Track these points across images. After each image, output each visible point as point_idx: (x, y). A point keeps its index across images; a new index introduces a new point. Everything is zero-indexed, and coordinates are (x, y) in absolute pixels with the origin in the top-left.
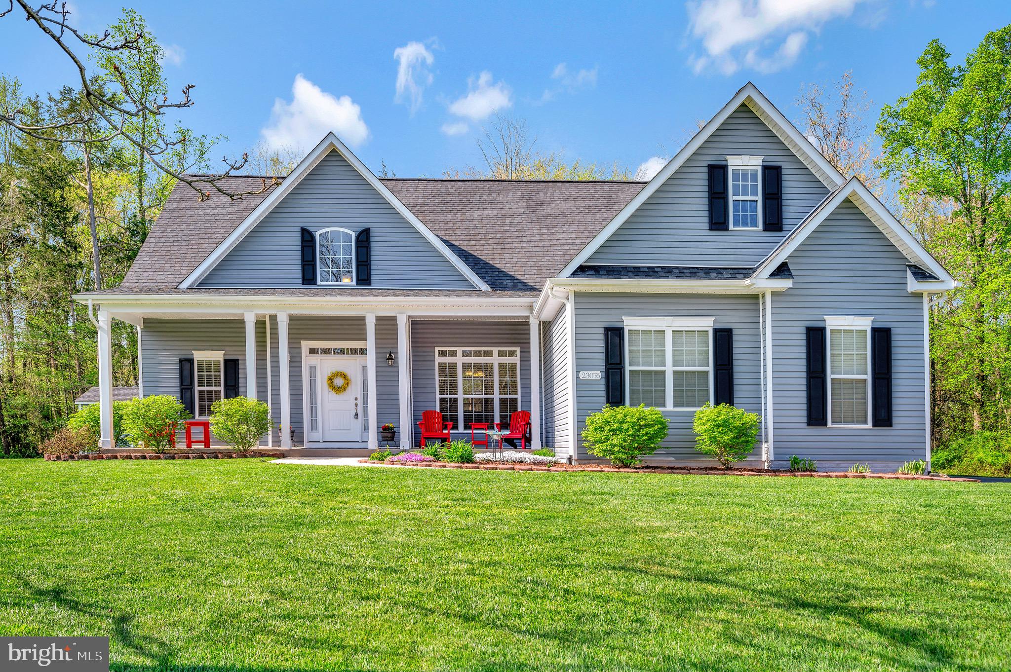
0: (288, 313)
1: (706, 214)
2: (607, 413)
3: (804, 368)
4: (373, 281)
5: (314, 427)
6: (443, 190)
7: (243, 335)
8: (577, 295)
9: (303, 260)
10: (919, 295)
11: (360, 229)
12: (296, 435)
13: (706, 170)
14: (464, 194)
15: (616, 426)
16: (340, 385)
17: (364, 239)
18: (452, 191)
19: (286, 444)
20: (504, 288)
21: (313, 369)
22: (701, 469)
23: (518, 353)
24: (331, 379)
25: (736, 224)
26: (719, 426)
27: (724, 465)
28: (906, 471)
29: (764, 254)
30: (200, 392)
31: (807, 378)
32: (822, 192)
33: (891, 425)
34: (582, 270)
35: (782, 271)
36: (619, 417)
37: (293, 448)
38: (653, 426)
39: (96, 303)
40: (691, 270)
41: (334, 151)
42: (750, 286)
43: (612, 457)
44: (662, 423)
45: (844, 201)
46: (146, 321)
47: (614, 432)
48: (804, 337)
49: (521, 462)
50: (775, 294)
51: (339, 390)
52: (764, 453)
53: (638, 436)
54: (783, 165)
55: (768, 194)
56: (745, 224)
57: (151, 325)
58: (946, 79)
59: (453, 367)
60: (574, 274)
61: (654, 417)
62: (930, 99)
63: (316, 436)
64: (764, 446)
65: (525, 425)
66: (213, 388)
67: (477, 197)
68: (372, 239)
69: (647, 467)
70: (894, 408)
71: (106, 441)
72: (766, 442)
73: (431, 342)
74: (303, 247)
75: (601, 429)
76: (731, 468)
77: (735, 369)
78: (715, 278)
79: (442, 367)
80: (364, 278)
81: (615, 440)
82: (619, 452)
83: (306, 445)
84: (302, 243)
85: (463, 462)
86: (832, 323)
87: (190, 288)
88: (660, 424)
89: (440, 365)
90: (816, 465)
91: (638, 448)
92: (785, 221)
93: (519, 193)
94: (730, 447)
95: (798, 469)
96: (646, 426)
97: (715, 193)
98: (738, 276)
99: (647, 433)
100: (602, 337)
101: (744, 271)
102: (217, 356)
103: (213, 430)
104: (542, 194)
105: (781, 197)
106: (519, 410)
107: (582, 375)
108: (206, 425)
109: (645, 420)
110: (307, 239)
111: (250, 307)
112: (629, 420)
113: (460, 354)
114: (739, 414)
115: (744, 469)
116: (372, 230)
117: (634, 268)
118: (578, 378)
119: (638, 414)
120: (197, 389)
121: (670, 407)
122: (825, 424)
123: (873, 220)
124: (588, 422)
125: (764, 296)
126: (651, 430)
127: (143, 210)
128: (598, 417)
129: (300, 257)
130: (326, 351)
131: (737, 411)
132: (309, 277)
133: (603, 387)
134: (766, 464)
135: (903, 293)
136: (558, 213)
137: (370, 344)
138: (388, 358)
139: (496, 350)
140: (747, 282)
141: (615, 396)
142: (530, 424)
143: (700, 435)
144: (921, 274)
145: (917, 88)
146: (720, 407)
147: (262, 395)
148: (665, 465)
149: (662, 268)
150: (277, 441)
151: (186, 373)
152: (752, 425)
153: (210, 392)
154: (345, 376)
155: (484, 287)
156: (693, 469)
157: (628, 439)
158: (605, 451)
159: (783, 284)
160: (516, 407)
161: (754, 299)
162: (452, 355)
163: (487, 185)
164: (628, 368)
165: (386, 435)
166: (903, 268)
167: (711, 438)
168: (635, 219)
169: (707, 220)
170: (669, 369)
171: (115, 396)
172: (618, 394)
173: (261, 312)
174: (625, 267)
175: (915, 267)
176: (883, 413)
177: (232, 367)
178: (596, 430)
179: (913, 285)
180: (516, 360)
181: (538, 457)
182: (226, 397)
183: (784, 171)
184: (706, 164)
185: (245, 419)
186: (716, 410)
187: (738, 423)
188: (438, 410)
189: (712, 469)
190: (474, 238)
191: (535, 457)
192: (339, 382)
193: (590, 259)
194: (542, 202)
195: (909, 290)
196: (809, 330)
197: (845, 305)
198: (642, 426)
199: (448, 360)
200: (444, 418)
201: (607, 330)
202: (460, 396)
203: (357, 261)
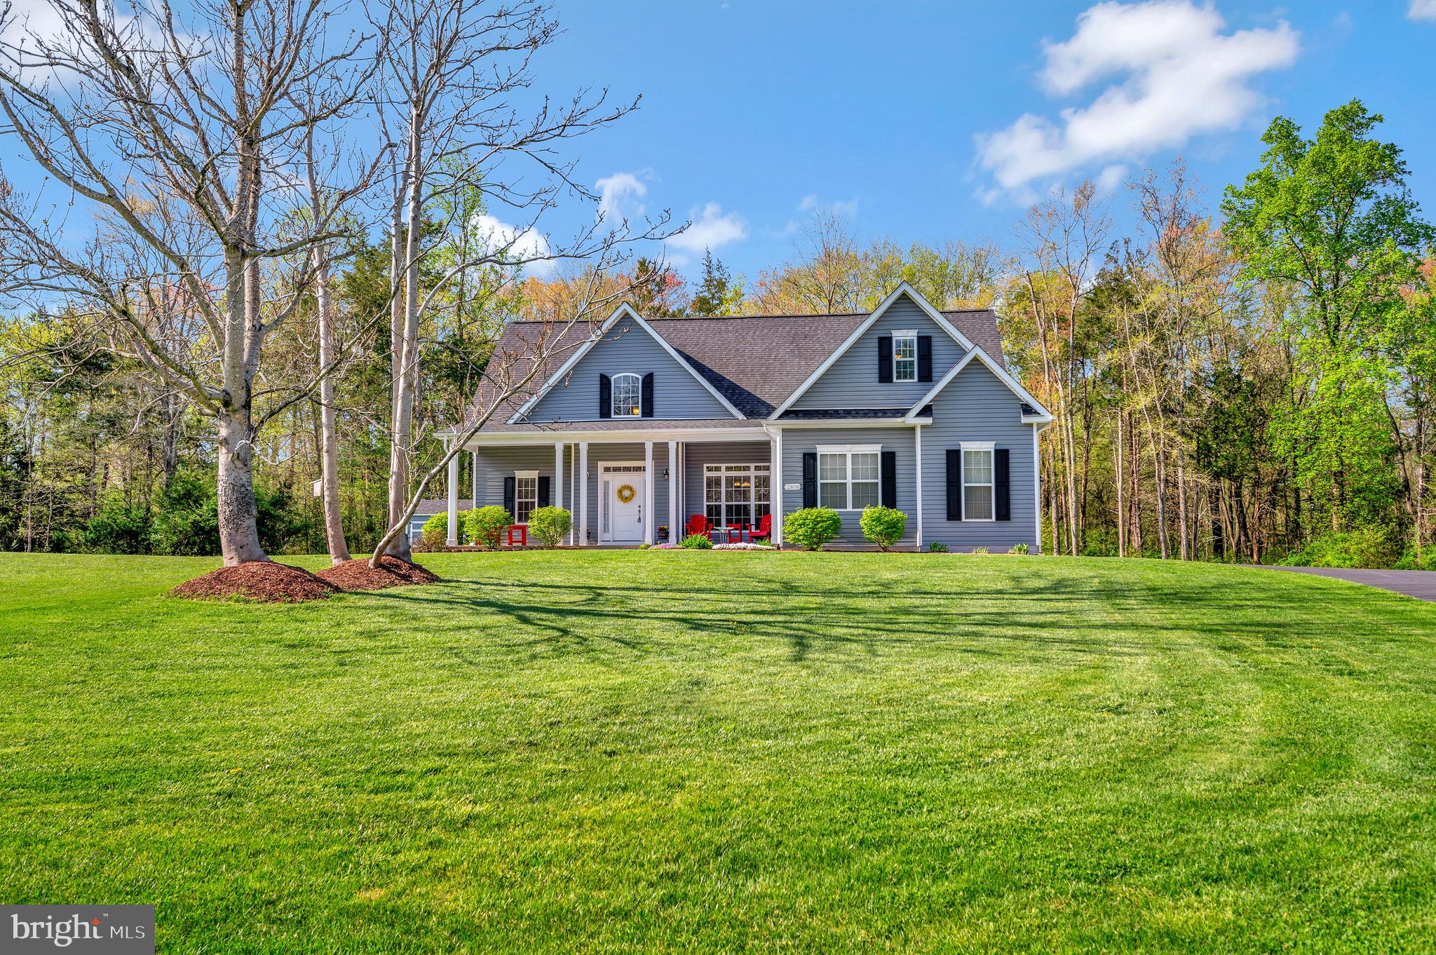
0: (587, 441)
1: (877, 371)
2: (801, 513)
3: (945, 479)
4: (654, 414)
5: (606, 528)
7: (553, 457)
8: (784, 430)
9: (601, 399)
10: (1030, 426)
11: (645, 374)
12: (592, 535)
13: (876, 341)
14: (741, 331)
15: (804, 521)
17: (648, 381)
18: (731, 328)
19: (583, 542)
21: (606, 484)
24: (620, 492)
25: (898, 378)
27: (883, 548)
29: (915, 399)
30: (520, 503)
31: (947, 486)
32: (958, 352)
33: (1009, 519)
34: (787, 414)
35: (926, 411)
36: (808, 515)
37: (589, 543)
40: (864, 412)
41: (627, 314)
42: (906, 422)
43: (799, 543)
44: (834, 520)
45: (972, 360)
46: (482, 449)
48: (945, 457)
50: (923, 427)
51: (626, 499)
52: (918, 540)
53: (816, 529)
54: (933, 335)
55: (922, 356)
56: (905, 377)
57: (485, 452)
59: (718, 481)
60: (781, 417)
61: (836, 515)
63: (608, 536)
66: (529, 500)
67: (751, 333)
68: (654, 381)
70: (1012, 506)
71: (451, 540)
72: (917, 533)
73: (701, 461)
74: (601, 389)
76: (888, 551)
77: (897, 481)
78: (880, 417)
79: (709, 481)
80: (648, 411)
81: (801, 531)
82: (803, 540)
83: (599, 541)
84: (601, 386)
86: (965, 446)
87: (521, 422)
89: (708, 478)
92: (934, 375)
93: (788, 328)
94: (884, 536)
95: (934, 551)
97: (883, 357)
98: (897, 415)
99: (822, 527)
100: (801, 460)
101: (900, 412)
102: (534, 475)
103: (531, 531)
104: (807, 328)
105: (931, 358)
107: (786, 487)
108: (524, 529)
109: (822, 517)
110: (605, 382)
111: (559, 439)
112: (812, 517)
113: (723, 469)
114: (899, 514)
116: (654, 374)
117: (823, 411)
118: (784, 488)
119: (825, 513)
120: (517, 500)
121: (850, 508)
122: (960, 519)
124: (786, 519)
125: (915, 429)
126: (824, 524)
127: (461, 328)
128: (792, 516)
129: (598, 397)
130: (617, 469)
131: (898, 512)
132: (605, 412)
133: (802, 495)
134: (919, 548)
135: (1018, 425)
136: (818, 345)
137: (649, 463)
138: (662, 474)
139: (752, 466)
140: (899, 420)
141: (810, 502)
143: (864, 528)
144: (1028, 410)
146: (886, 508)
147: (566, 505)
149: (844, 410)
150: (577, 538)
151: (509, 488)
152: (906, 521)
153: (527, 503)
154: (631, 489)
155: (741, 416)
157: (810, 532)
159: (928, 421)
161: (909, 430)
162: (717, 471)
163: (762, 322)
164: (819, 481)
165: (662, 534)
166: (1016, 406)
168: (827, 377)
169: (877, 375)
170: (849, 481)
171: (459, 508)
172: (812, 499)
173: (567, 442)
174: (816, 411)
175: (1024, 406)
176: (1003, 511)
177: (545, 483)
178: (790, 525)
179: (1025, 420)
180: (769, 473)
182: (540, 506)
183: (933, 339)
184: (877, 336)
185: (553, 523)
187: (888, 519)
188: (705, 515)
190: (743, 372)
192: (627, 493)
193: (793, 406)
195: (1022, 423)
196: (949, 452)
197: (974, 433)
198: (819, 522)
199: (714, 474)
200: (710, 521)
201: (805, 455)
202: (723, 503)
203: (643, 398)
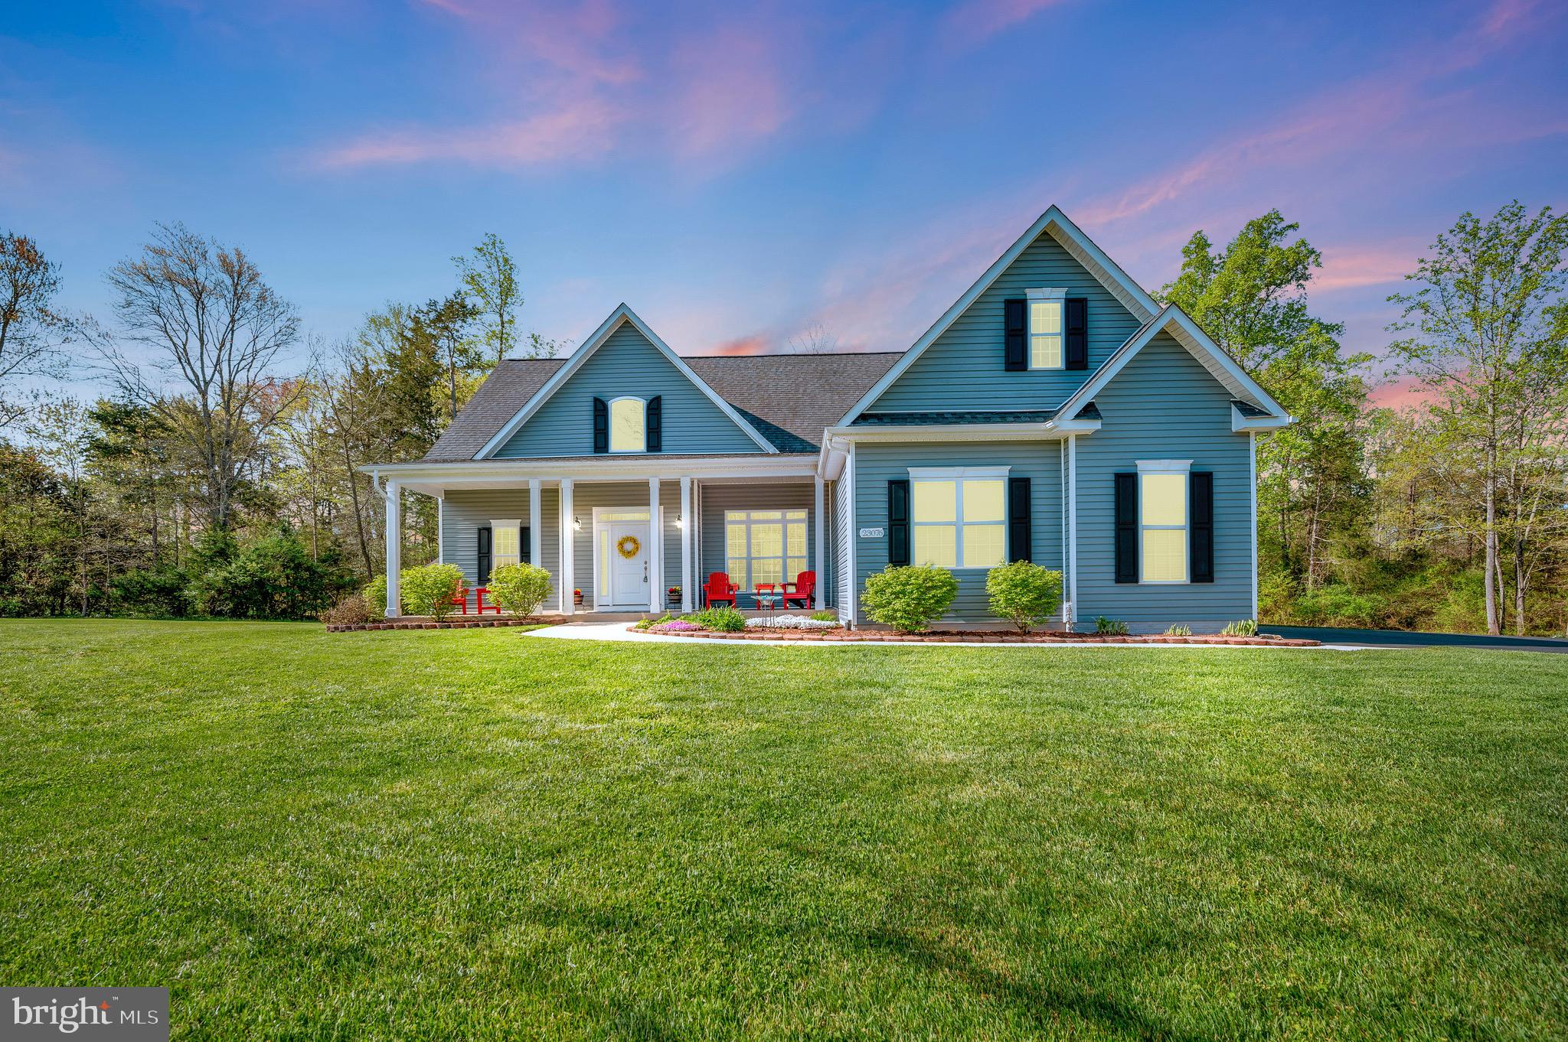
0: (573, 479)
1: (1002, 353)
2: (889, 573)
3: (1113, 519)
4: (663, 448)
5: (604, 592)
6: (742, 365)
7: (527, 504)
8: (859, 446)
9: (596, 429)
10: (1247, 435)
11: (651, 398)
13: (1002, 306)
15: (898, 588)
16: (629, 549)
17: (655, 407)
19: (567, 608)
20: (792, 451)
21: (603, 534)
22: (995, 634)
24: (621, 544)
25: (1036, 363)
26: (1016, 586)
27: (1021, 628)
28: (1232, 633)
29: (1067, 394)
31: (1115, 530)
32: (1132, 325)
33: (1211, 580)
34: (863, 418)
35: (1089, 411)
36: (903, 578)
37: (577, 613)
38: (941, 587)
39: (381, 474)
40: (985, 415)
41: (627, 322)
42: (1051, 429)
43: (894, 623)
44: (951, 584)
45: (1159, 333)
46: (447, 493)
47: (897, 595)
48: (1112, 484)
49: (796, 628)
50: (1079, 438)
51: (628, 554)
52: (1064, 613)
53: (924, 599)
54: (1089, 297)
55: (1073, 329)
56: (1046, 363)
57: (451, 496)
58: (1206, 265)
60: (854, 423)
61: (942, 577)
62: (1193, 282)
63: (607, 600)
64: (1065, 605)
65: (810, 585)
66: (510, 555)
68: (663, 407)
69: (934, 633)
70: (1216, 560)
71: (392, 610)
72: (1068, 600)
73: (721, 506)
74: (596, 416)
75: (882, 591)
76: (1029, 632)
77: (1033, 522)
78: (1012, 422)
79: (732, 530)
80: (654, 445)
81: (898, 604)
82: (901, 617)
83: (595, 609)
84: (594, 413)
85: (729, 631)
86: (1145, 468)
87: (485, 459)
88: (949, 585)
90: (1128, 627)
91: (924, 613)
92: (1090, 359)
94: (1029, 609)
95: (1107, 632)
96: (934, 587)
97: (1012, 330)
98: (1037, 419)
99: (934, 596)
100: (886, 491)
101: (1043, 414)
102: (513, 524)
105: (1086, 332)
106: (806, 569)
107: (863, 533)
109: (932, 581)
110: (600, 408)
111: (535, 474)
112: (913, 581)
114: (1038, 572)
115: (1045, 634)
116: (663, 397)
117: (922, 414)
118: (858, 536)
119: (924, 575)
120: (494, 556)
121: (960, 565)
122: (1136, 581)
123: (1192, 352)
124: (868, 584)
125: (1066, 441)
126: (938, 592)
128: (880, 579)
129: (592, 426)
131: (1037, 569)
132: (600, 446)
133: (886, 546)
134: (1067, 626)
135: (1227, 433)
137: (654, 508)
140: (1049, 424)
141: (899, 555)
142: (814, 584)
143: (994, 596)
144: (1249, 410)
145: (1181, 274)
146: (1018, 564)
148: (954, 630)
149: (953, 414)
151: (484, 541)
152: (1055, 584)
154: (634, 541)
155: (772, 449)
156: (986, 634)
157: (913, 603)
158: (886, 617)
159: (1091, 426)
161: (1056, 445)
164: (913, 524)
165: (673, 598)
166: (1226, 405)
167: (1007, 600)
168: (924, 362)
169: (1002, 360)
170: (959, 523)
172: (902, 552)
173: (547, 479)
174: (912, 414)
175: (1241, 402)
176: (1204, 567)
177: (527, 535)
178: (876, 593)
179: (1239, 422)
181: (815, 621)
183: (1090, 304)
184: (1003, 299)
186: (1013, 568)
187: (1038, 583)
188: (726, 572)
189: (1007, 633)
190: (767, 406)
191: (811, 621)
192: (629, 546)
193: (872, 407)
194: (835, 372)
195: (1234, 430)
196: (1119, 477)
197: (1160, 448)
198: (929, 589)
201: (891, 483)
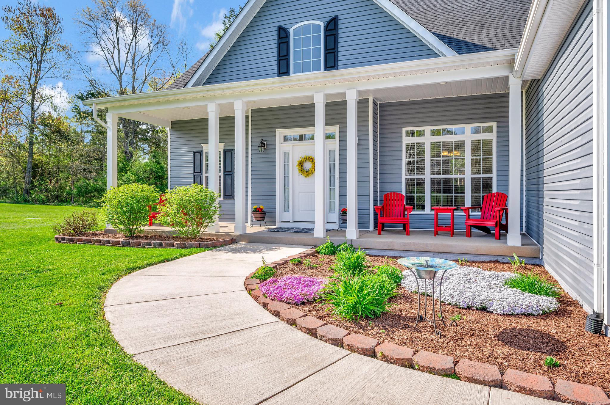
4: (339, 67)
5: (286, 209)
9: (279, 56)
11: (328, 19)
16: (308, 169)
17: (332, 28)
21: (286, 155)
23: (495, 129)
24: (301, 164)
30: (207, 178)
46: (173, 123)
51: (307, 173)
57: (176, 125)
59: (420, 148)
63: (288, 216)
65: (499, 211)
68: (340, 27)
73: (399, 124)
74: (279, 44)
79: (410, 148)
80: (332, 65)
83: (279, 225)
84: (278, 41)
89: (407, 145)
106: (495, 190)
111: (213, 99)
113: (428, 133)
116: (340, 17)
120: (205, 175)
129: (276, 54)
132: (283, 71)
142: (507, 210)
154: (312, 160)
160: (491, 186)
162: (420, 135)
177: (230, 156)
180: (492, 136)
188: (404, 191)
192: (308, 166)
199: (415, 140)
200: (410, 199)
202: (428, 177)
203: (326, 49)
